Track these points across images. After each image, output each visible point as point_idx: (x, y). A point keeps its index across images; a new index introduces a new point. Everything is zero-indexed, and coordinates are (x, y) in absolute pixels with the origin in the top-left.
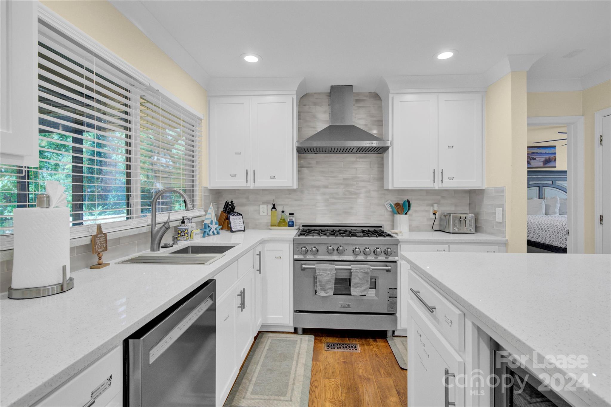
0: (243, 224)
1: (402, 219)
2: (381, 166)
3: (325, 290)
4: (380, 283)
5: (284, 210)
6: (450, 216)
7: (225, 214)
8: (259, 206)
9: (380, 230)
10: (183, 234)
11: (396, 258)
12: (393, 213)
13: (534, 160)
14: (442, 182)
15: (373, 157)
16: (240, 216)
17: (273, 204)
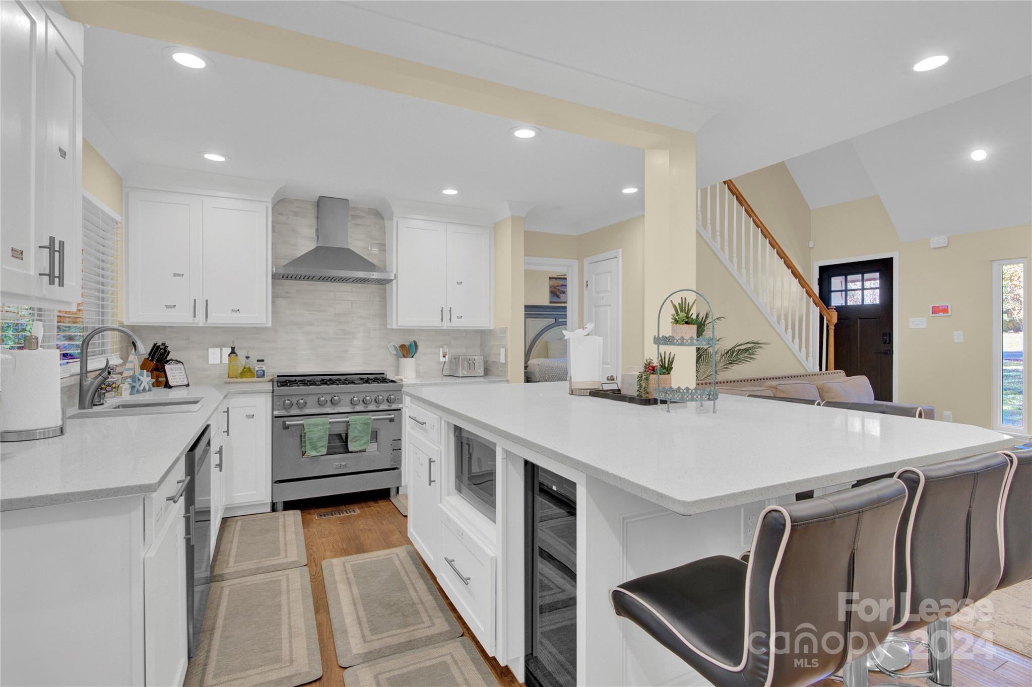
0: (185, 376)
1: (408, 363)
2: (384, 300)
3: (317, 449)
4: (381, 435)
5: (249, 355)
6: (459, 358)
7: (152, 363)
8: (208, 350)
9: (383, 377)
10: (109, 388)
11: (400, 406)
12: (398, 357)
13: (563, 293)
14: (450, 321)
15: (373, 288)
16: (180, 365)
17: (232, 348)
